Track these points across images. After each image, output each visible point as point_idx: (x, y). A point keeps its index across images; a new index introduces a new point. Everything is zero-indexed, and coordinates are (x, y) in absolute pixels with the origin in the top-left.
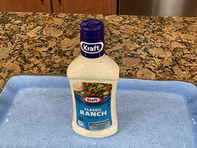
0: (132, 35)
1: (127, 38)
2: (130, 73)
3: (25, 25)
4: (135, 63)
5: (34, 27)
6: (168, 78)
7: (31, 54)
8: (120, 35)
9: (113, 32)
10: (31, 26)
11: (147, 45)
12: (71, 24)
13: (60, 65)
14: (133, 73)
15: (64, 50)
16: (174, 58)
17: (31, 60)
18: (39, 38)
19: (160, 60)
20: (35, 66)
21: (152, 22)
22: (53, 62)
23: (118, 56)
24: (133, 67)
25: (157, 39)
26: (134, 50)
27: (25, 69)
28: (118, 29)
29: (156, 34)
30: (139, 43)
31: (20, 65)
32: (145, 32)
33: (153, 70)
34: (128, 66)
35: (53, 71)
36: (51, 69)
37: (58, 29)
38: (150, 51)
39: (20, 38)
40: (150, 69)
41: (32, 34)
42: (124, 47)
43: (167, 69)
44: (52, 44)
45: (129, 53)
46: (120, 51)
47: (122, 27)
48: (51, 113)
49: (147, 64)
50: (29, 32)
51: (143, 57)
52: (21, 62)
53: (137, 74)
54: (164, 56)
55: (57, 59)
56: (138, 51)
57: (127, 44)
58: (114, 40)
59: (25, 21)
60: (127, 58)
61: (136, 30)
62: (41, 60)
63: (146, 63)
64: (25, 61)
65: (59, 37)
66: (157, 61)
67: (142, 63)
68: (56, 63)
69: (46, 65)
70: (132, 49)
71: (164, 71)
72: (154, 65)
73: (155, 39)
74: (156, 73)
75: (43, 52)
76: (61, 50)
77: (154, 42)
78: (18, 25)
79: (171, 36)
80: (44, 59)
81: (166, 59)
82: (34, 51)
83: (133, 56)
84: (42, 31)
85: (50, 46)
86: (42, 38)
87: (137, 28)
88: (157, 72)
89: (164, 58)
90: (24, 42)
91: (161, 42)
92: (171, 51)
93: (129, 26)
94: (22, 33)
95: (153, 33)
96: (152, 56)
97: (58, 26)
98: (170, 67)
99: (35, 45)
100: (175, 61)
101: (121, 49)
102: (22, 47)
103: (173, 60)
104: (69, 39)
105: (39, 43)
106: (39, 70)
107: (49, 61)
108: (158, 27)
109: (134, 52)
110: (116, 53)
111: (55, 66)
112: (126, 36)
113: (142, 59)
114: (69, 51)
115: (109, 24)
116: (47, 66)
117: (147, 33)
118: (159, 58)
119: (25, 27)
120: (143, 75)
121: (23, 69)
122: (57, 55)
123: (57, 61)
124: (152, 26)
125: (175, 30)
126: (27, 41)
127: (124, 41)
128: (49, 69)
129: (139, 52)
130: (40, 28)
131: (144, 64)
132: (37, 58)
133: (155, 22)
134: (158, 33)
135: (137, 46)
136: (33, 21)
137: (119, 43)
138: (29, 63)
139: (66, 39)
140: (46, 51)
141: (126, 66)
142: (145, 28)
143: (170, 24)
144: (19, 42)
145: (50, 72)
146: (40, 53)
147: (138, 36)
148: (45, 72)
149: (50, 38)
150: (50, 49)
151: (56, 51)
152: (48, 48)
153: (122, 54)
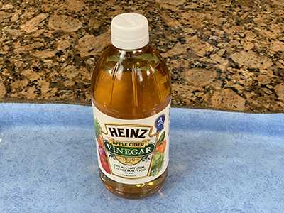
0: (202, 28)
1: (194, 34)
2: (198, 98)
3: (20, 12)
4: (208, 78)
5: (35, 16)
6: (267, 106)
7: (25, 62)
8: (181, 29)
9: (169, 24)
10: (29, 14)
11: (227, 46)
12: (97, 10)
13: (76, 83)
14: (205, 97)
15: (83, 55)
16: (276, 70)
17: (25, 73)
18: (42, 35)
19: (252, 74)
20: (31, 84)
21: (236, 7)
22: (62, 78)
23: (177, 67)
24: (204, 87)
25: (245, 35)
26: (206, 55)
27: (14, 90)
28: (177, 19)
29: (243, 27)
30: (215, 43)
31: (4, 83)
32: (224, 23)
33: (240, 92)
34: (195, 84)
35: (62, 94)
36: (59, 90)
37: (75, 18)
38: (233, 56)
39: (8, 34)
40: (235, 90)
41: (29, 28)
42: (188, 49)
43: (265, 89)
44: (62, 44)
45: (197, 60)
46: (181, 57)
47: (185, 15)
48: (54, 176)
49: (229, 80)
50: (24, 23)
51: (222, 67)
52: (7, 78)
53: (212, 99)
54: (258, 66)
55: (70, 72)
56: (212, 56)
57: (193, 45)
58: (170, 38)
59: (19, 5)
60: (194, 70)
61: (208, 20)
62: (42, 74)
63: (227, 78)
64: (15, 75)
65: (76, 32)
66: (247, 74)
67: (220, 78)
68: (68, 79)
69: (51, 83)
70: (202, 53)
71: (260, 95)
72: (241, 82)
73: (242, 35)
74: (246, 98)
75: (46, 59)
76: (79, 55)
77: (240, 41)
78: (6, 11)
79: (268, 30)
80: (48, 71)
81: (262, 71)
82: (31, 56)
83: (203, 67)
84: (47, 23)
85: (59, 49)
86: (46, 35)
87: (209, 16)
88: (248, 95)
89: (258, 70)
90: (15, 41)
91: (253, 42)
92: (271, 57)
93: (196, 13)
94: (12, 25)
95: (237, 25)
96: (237, 67)
97: (74, 13)
98: (270, 87)
99: (33, 46)
100: (279, 75)
101: (182, 54)
102: (11, 50)
103: (274, 74)
104: (92, 36)
105: (41, 42)
106: (38, 92)
107: (55, 76)
108: (245, 15)
109: (205, 59)
110: (174, 61)
111: (67, 84)
112: (191, 31)
113: (220, 72)
114: (92, 56)
115: (163, 9)
116: (52, 85)
117: (228, 25)
118: (250, 70)
119: (19, 15)
120: (222, 102)
121: (9, 91)
122: (71, 64)
123: (69, 76)
124: (235, 13)
125: (275, 21)
126: (21, 39)
127: (188, 39)
128: (55, 90)
129: (215, 58)
130: (43, 16)
131: (223, 81)
132: (36, 69)
133: (240, 6)
134: (247, 25)
135: (211, 49)
136: (33, 5)
137: (179, 43)
138: (21, 79)
139: (87, 36)
140: (52, 58)
141: (192, 85)
142: (223, 17)
143: (266, 10)
144: (6, 41)
145: (57, 95)
146: (41, 62)
147: (213, 30)
148: (48, 95)
149: (59, 34)
150: (60, 54)
151: (70, 57)
152: (55, 52)
153: (184, 63)
